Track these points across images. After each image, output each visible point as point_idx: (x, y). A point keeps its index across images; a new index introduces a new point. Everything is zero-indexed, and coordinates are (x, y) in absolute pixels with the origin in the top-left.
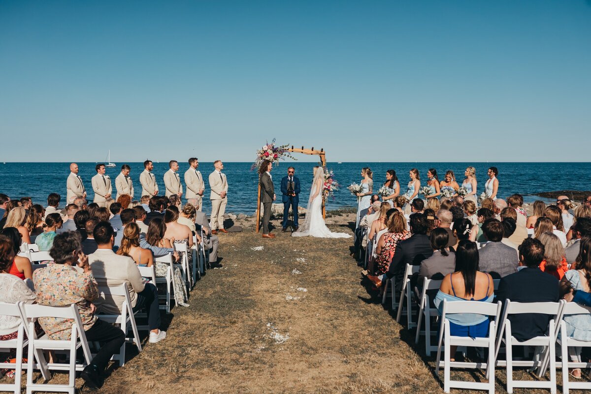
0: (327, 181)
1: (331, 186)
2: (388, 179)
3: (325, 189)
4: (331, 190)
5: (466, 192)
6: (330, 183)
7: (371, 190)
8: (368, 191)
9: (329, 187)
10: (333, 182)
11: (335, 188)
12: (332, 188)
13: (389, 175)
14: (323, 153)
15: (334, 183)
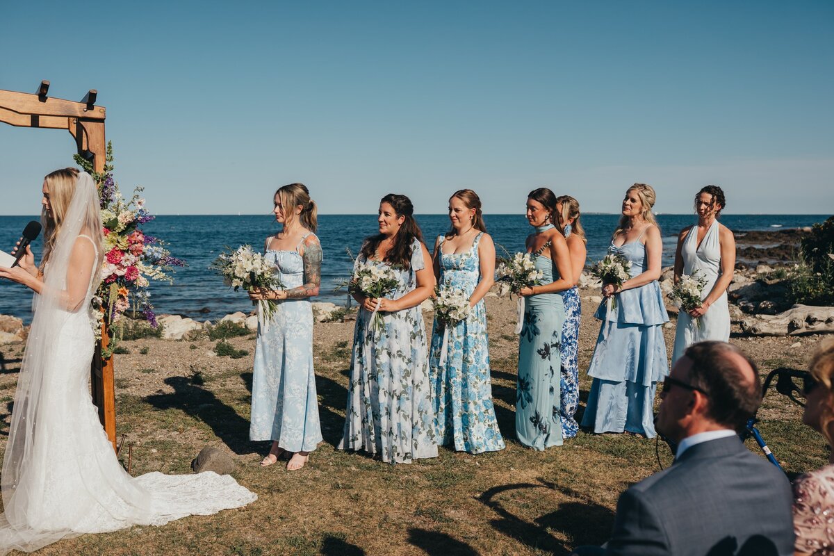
0: (124, 243)
1: (141, 266)
2: (384, 230)
3: (114, 278)
4: (142, 282)
5: (626, 269)
6: (137, 252)
7: (314, 277)
8: (300, 283)
9: (132, 269)
10: (147, 249)
11: (157, 273)
12: (145, 275)
13: (394, 215)
14: (94, 114)
15: (157, 251)
